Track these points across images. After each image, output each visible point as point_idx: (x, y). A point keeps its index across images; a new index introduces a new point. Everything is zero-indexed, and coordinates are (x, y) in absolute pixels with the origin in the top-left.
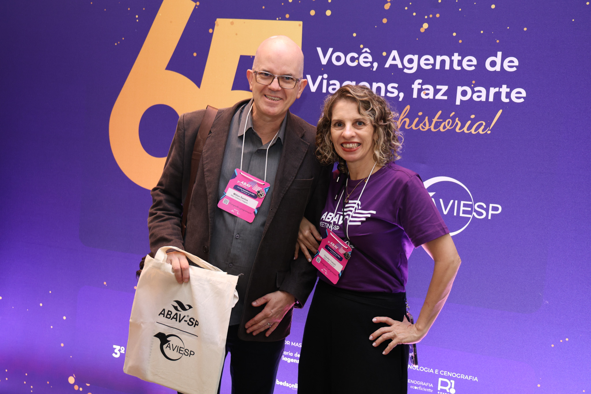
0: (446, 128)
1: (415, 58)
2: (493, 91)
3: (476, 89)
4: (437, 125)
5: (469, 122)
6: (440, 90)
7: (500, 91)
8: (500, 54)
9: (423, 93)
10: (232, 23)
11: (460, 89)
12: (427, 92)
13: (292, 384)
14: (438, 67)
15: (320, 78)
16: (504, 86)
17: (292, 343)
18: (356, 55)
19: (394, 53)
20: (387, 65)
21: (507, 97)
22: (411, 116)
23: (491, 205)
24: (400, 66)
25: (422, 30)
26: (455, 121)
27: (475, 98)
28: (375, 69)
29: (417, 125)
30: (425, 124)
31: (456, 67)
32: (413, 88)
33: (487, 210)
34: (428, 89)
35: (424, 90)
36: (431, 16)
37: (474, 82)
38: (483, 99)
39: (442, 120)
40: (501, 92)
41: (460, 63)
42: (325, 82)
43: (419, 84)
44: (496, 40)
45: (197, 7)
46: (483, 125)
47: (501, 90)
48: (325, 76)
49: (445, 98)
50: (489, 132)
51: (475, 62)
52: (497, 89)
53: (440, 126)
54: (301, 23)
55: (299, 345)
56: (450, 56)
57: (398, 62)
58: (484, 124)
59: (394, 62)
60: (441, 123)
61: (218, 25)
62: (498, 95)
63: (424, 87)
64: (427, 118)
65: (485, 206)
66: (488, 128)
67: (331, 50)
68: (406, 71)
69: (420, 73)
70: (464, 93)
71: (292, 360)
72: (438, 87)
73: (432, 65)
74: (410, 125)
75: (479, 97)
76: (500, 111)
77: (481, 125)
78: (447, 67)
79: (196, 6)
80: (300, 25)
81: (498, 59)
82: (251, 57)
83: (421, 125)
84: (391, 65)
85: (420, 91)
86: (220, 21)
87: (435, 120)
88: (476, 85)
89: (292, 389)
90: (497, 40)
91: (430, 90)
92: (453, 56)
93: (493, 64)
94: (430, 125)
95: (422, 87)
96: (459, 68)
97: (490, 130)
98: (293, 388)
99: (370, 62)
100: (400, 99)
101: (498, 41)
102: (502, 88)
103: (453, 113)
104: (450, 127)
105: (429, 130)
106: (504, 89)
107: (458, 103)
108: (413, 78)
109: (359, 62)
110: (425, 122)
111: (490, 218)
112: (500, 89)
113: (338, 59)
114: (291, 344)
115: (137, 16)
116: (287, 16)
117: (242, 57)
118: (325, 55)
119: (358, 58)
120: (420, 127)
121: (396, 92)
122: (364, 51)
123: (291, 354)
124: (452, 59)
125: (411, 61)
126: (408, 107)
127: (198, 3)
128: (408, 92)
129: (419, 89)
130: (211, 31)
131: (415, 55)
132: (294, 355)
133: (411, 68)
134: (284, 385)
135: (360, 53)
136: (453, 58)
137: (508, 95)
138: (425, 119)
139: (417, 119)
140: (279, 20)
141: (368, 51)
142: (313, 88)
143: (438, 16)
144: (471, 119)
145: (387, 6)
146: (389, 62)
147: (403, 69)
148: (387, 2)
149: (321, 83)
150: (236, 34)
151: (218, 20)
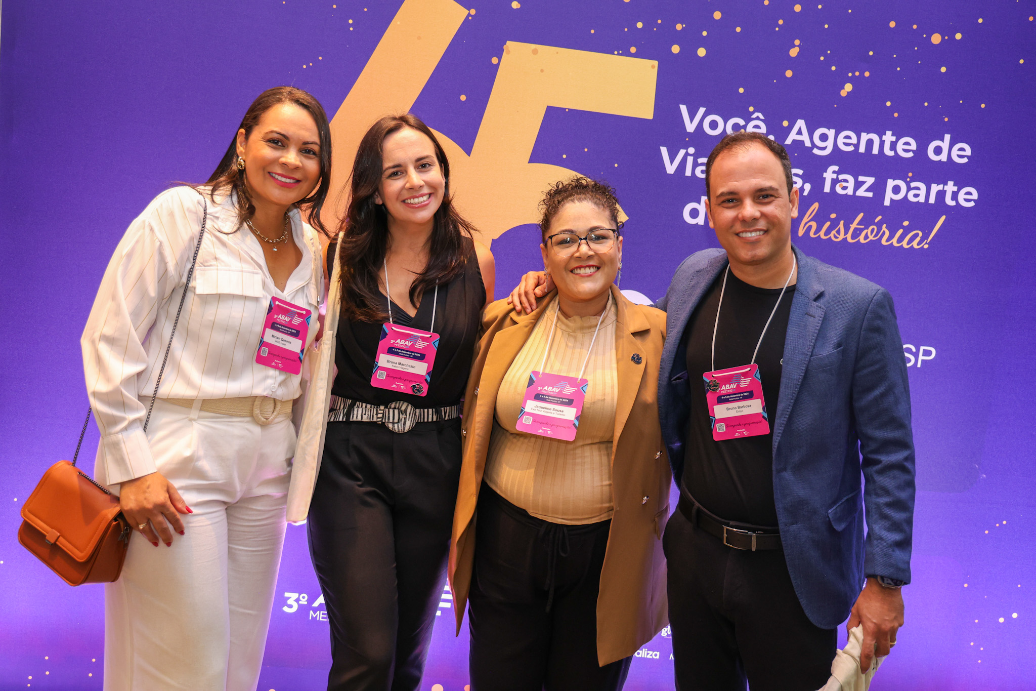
0: (868, 238)
1: (831, 133)
2: (935, 188)
3: (913, 185)
4: (856, 234)
5: (901, 231)
6: (864, 183)
7: (945, 189)
8: (947, 137)
9: (840, 186)
10: (535, 52)
11: (891, 183)
12: (845, 184)
14: (862, 149)
15: (682, 152)
16: (951, 183)
18: (742, 122)
19: (801, 124)
20: (788, 141)
21: (952, 199)
22: (820, 218)
23: (922, 348)
24: (808, 144)
25: (843, 93)
26: (882, 229)
27: (911, 198)
29: (827, 232)
30: (838, 232)
31: (888, 152)
32: (825, 178)
33: (916, 355)
34: (846, 181)
35: (841, 181)
36: (857, 74)
37: (910, 174)
38: (922, 199)
39: (863, 227)
40: (945, 191)
41: (893, 146)
42: (690, 160)
43: (834, 172)
45: (470, 18)
46: (918, 236)
48: (691, 150)
49: (870, 195)
50: (926, 246)
51: (914, 146)
52: (940, 187)
53: (860, 234)
54: (656, 63)
56: (881, 134)
57: (805, 137)
58: (921, 234)
59: (799, 138)
60: (862, 230)
61: (508, 52)
62: (941, 195)
63: (841, 177)
64: (842, 222)
65: (914, 350)
66: (926, 241)
67: (702, 110)
68: (816, 151)
69: (837, 156)
70: (896, 190)
72: (861, 178)
73: (854, 145)
74: (818, 230)
75: (916, 196)
76: (944, 218)
77: (916, 235)
78: (875, 151)
79: (469, 15)
80: (653, 67)
81: (945, 144)
82: (567, 110)
83: (834, 232)
84: (794, 141)
85: (835, 182)
86: (510, 45)
87: (853, 226)
88: (913, 179)
90: (945, 117)
91: (849, 181)
92: (885, 135)
93: (938, 151)
94: (846, 233)
95: (837, 177)
96: (892, 153)
97: (928, 244)
100: (806, 193)
101: (946, 119)
102: (947, 185)
103: (880, 217)
104: (874, 237)
105: (845, 240)
106: (950, 187)
107: (887, 203)
108: (826, 162)
110: (839, 228)
111: (919, 366)
112: (945, 186)
113: (714, 125)
115: (351, 21)
116: (633, 50)
118: (692, 118)
120: (832, 235)
121: (800, 182)
122: (754, 116)
124: (883, 139)
125: (824, 137)
126: (816, 206)
127: (473, 12)
128: (818, 183)
129: (833, 179)
130: (495, 60)
131: (830, 130)
133: (824, 149)
135: (748, 119)
136: (884, 138)
137: (955, 196)
138: (839, 224)
139: (828, 224)
140: (618, 54)
141: (762, 117)
142: (671, 169)
143: (867, 74)
144: (903, 227)
145: (794, 52)
146: (792, 137)
147: (812, 148)
148: (794, 46)
149: (684, 161)
150: (542, 71)
151: (508, 43)
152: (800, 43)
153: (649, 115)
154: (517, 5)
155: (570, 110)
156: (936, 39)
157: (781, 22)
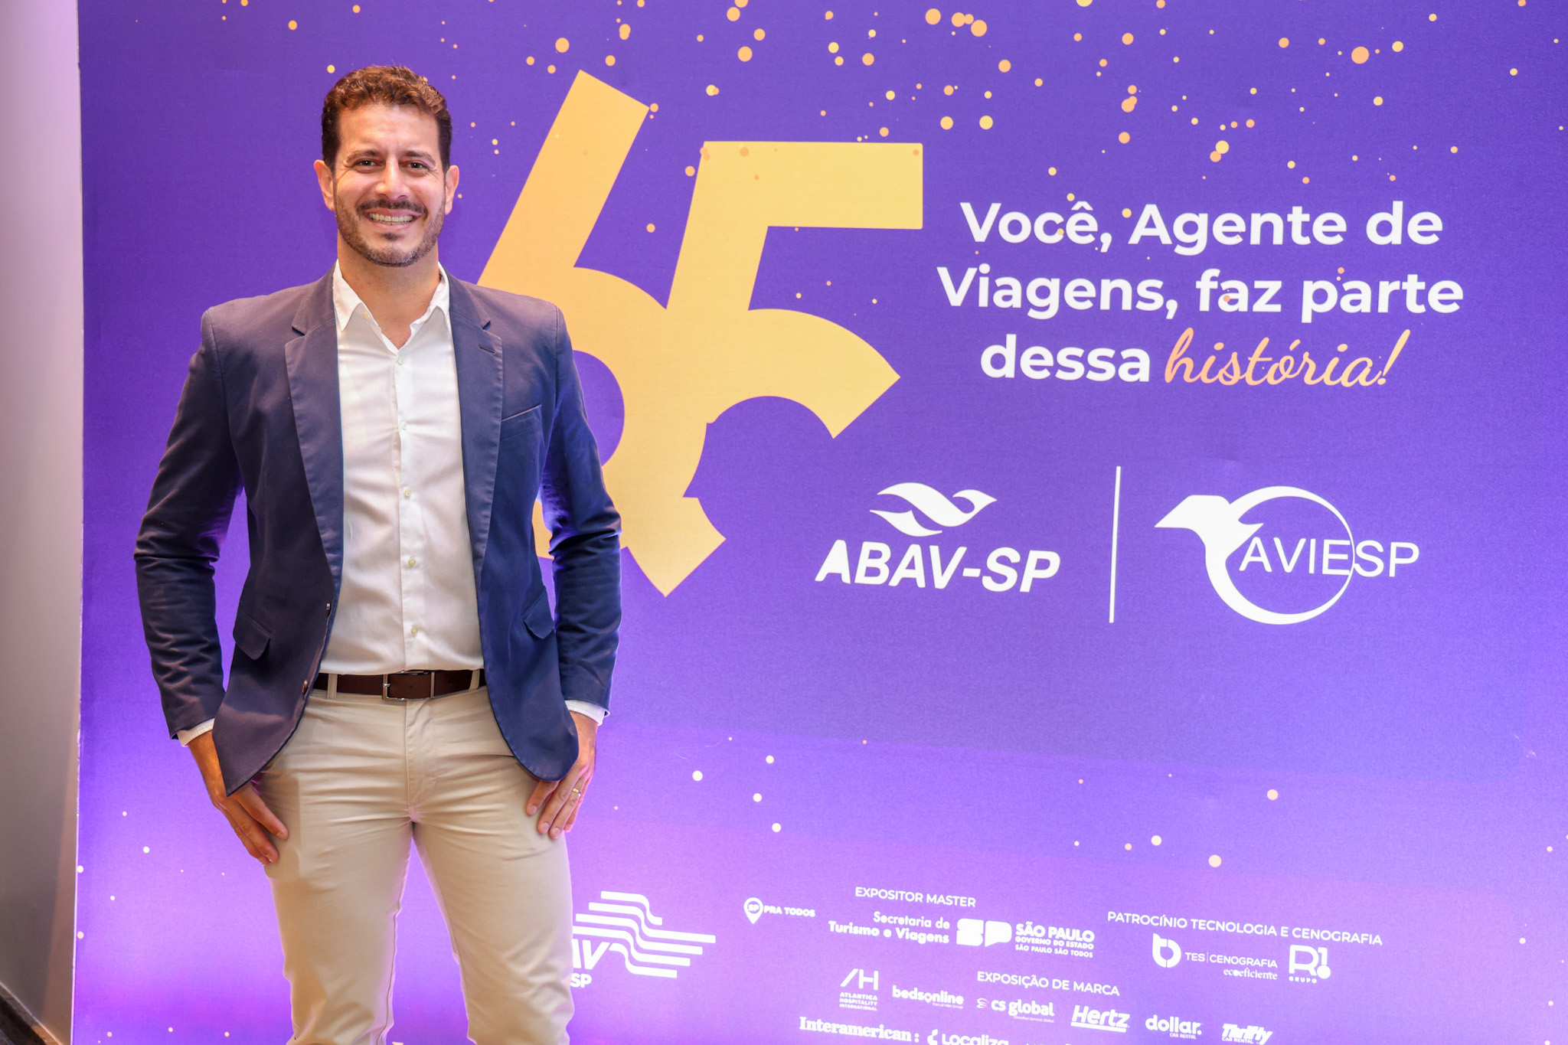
0: (1281, 375)
1: (1202, 220)
2: (1386, 288)
3: (1347, 286)
4: (1260, 371)
5: (1335, 361)
6: (1264, 291)
7: (1404, 288)
9: (1225, 299)
10: (744, 152)
11: (1309, 288)
12: (1232, 296)
13: (932, 994)
14: (1255, 239)
15: (971, 273)
16: (1413, 278)
17: (928, 896)
18: (1058, 218)
19: (1151, 210)
20: (1134, 239)
21: (1419, 302)
22: (1198, 352)
23: (1394, 546)
24: (1166, 240)
25: (1215, 157)
26: (1302, 359)
27: (1346, 306)
28: (1104, 249)
29: (1212, 373)
30: (1230, 370)
31: (1299, 239)
32: (1199, 290)
33: (1385, 557)
34: (1234, 291)
35: (1226, 292)
36: (1234, 125)
37: (1341, 270)
38: (1365, 307)
39: (1270, 359)
40: (1405, 291)
41: (1307, 229)
42: (984, 283)
43: (1213, 279)
44: (1389, 176)
45: (652, 117)
46: (1366, 366)
47: (1405, 286)
48: (985, 268)
49: (1277, 308)
50: (1382, 382)
51: (1342, 225)
52: (1396, 285)
53: (1266, 372)
54: (919, 147)
55: (946, 901)
56: (1284, 213)
57: (1160, 231)
58: (1370, 363)
59: (1151, 232)
60: (1269, 365)
61: (708, 157)
62: (1398, 297)
63: (1225, 285)
64: (1235, 355)
65: (1380, 549)
66: (1380, 372)
67: (995, 208)
68: (1180, 250)
69: (1215, 253)
70: (1320, 296)
71: (931, 938)
72: (1258, 284)
73: (1242, 234)
74: (1197, 370)
75: (1355, 303)
76: (1406, 334)
77: (1363, 365)
78: (1278, 239)
79: (650, 112)
80: (916, 152)
81: (1396, 217)
82: (797, 229)
83: (1223, 371)
84: (1144, 238)
85: (1215, 294)
86: (710, 148)
87: (1255, 359)
88: (1347, 277)
89: (933, 1004)
90: (1391, 174)
91: (1239, 291)
92: (1291, 212)
93: (1384, 228)
94: (1243, 371)
95: (1219, 286)
96: (1306, 241)
97: (1384, 377)
98: (936, 1002)
99: (1093, 233)
100: (1170, 316)
101: (1393, 178)
102: (1406, 280)
103: (1297, 343)
104: (1291, 373)
105: (1243, 381)
106: (1413, 284)
107: (1307, 318)
108: (1197, 265)
109: (1065, 234)
110: (1231, 365)
111: (1392, 573)
112: (1404, 284)
113: (1015, 227)
114: (925, 899)
115: (495, 142)
116: (884, 132)
117: (771, 230)
118: (981, 220)
119: (1063, 225)
120: (1220, 376)
121: (1159, 300)
122: (1076, 207)
123: (928, 924)
124: (1289, 220)
125: (1191, 228)
126: (1189, 333)
127: (655, 107)
128: (1188, 296)
129: (1212, 291)
130: (689, 171)
131: (1200, 215)
132: (933, 925)
133: (1193, 244)
134: (912, 998)
135: (1067, 213)
136: (1290, 218)
137: (1422, 297)
138: (1229, 358)
139: (1211, 360)
140: (864, 140)
141: (1088, 207)
142: (956, 298)
143: (1250, 123)
144: (1339, 354)
145: (1129, 105)
146: (1139, 232)
147: (1173, 246)
148: (1128, 96)
149: (975, 285)
150: (757, 177)
151: (707, 145)
152: (1138, 90)
153: (917, 223)
154: (714, 91)
155: (801, 229)
156: (1360, 55)
157: (1103, 63)
